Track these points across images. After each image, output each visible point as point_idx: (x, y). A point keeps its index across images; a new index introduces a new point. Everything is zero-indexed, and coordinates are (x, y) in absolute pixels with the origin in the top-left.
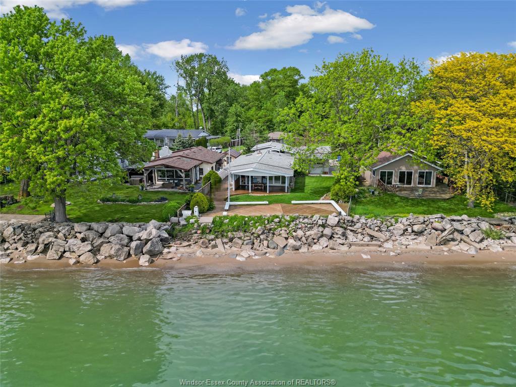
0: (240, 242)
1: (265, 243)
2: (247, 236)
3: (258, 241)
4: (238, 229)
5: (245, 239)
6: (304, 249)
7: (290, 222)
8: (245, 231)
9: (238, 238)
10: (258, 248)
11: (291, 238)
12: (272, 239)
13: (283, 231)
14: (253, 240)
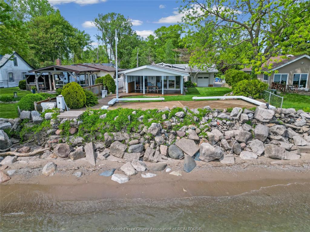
0: (122, 147)
1: (163, 148)
2: (134, 138)
3: (152, 145)
4: (120, 127)
5: (131, 143)
6: (228, 159)
7: (200, 117)
8: (131, 131)
9: (121, 141)
10: (151, 158)
11: (205, 141)
12: (173, 143)
13: (190, 131)
14: (144, 144)
